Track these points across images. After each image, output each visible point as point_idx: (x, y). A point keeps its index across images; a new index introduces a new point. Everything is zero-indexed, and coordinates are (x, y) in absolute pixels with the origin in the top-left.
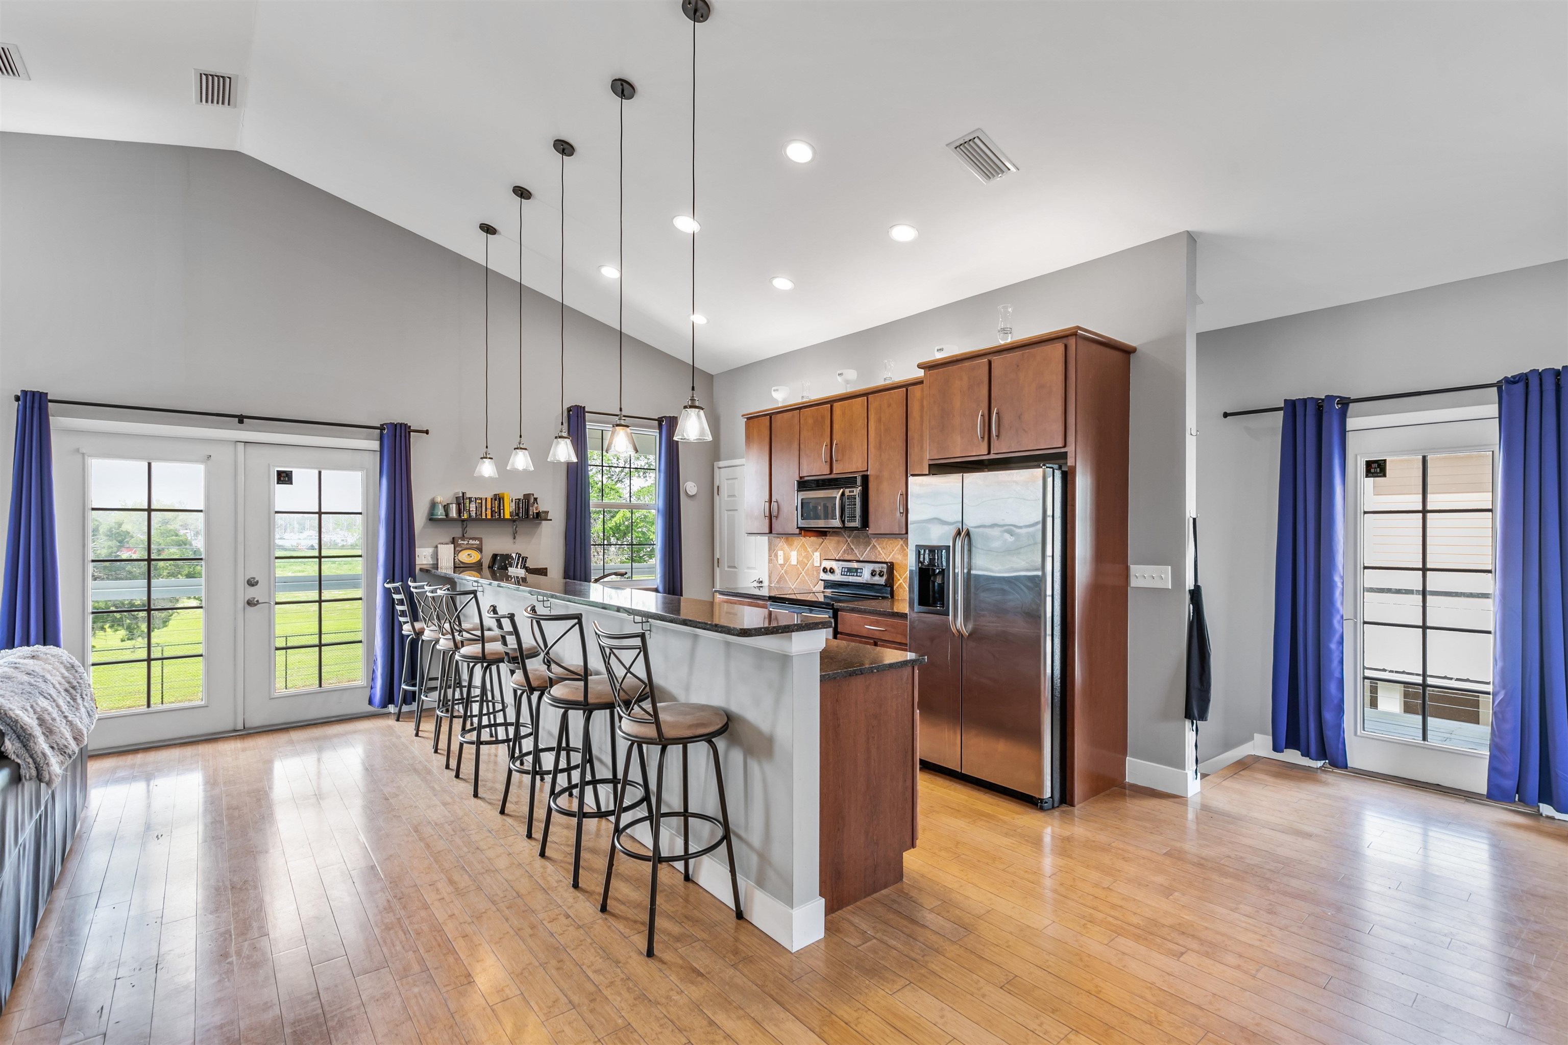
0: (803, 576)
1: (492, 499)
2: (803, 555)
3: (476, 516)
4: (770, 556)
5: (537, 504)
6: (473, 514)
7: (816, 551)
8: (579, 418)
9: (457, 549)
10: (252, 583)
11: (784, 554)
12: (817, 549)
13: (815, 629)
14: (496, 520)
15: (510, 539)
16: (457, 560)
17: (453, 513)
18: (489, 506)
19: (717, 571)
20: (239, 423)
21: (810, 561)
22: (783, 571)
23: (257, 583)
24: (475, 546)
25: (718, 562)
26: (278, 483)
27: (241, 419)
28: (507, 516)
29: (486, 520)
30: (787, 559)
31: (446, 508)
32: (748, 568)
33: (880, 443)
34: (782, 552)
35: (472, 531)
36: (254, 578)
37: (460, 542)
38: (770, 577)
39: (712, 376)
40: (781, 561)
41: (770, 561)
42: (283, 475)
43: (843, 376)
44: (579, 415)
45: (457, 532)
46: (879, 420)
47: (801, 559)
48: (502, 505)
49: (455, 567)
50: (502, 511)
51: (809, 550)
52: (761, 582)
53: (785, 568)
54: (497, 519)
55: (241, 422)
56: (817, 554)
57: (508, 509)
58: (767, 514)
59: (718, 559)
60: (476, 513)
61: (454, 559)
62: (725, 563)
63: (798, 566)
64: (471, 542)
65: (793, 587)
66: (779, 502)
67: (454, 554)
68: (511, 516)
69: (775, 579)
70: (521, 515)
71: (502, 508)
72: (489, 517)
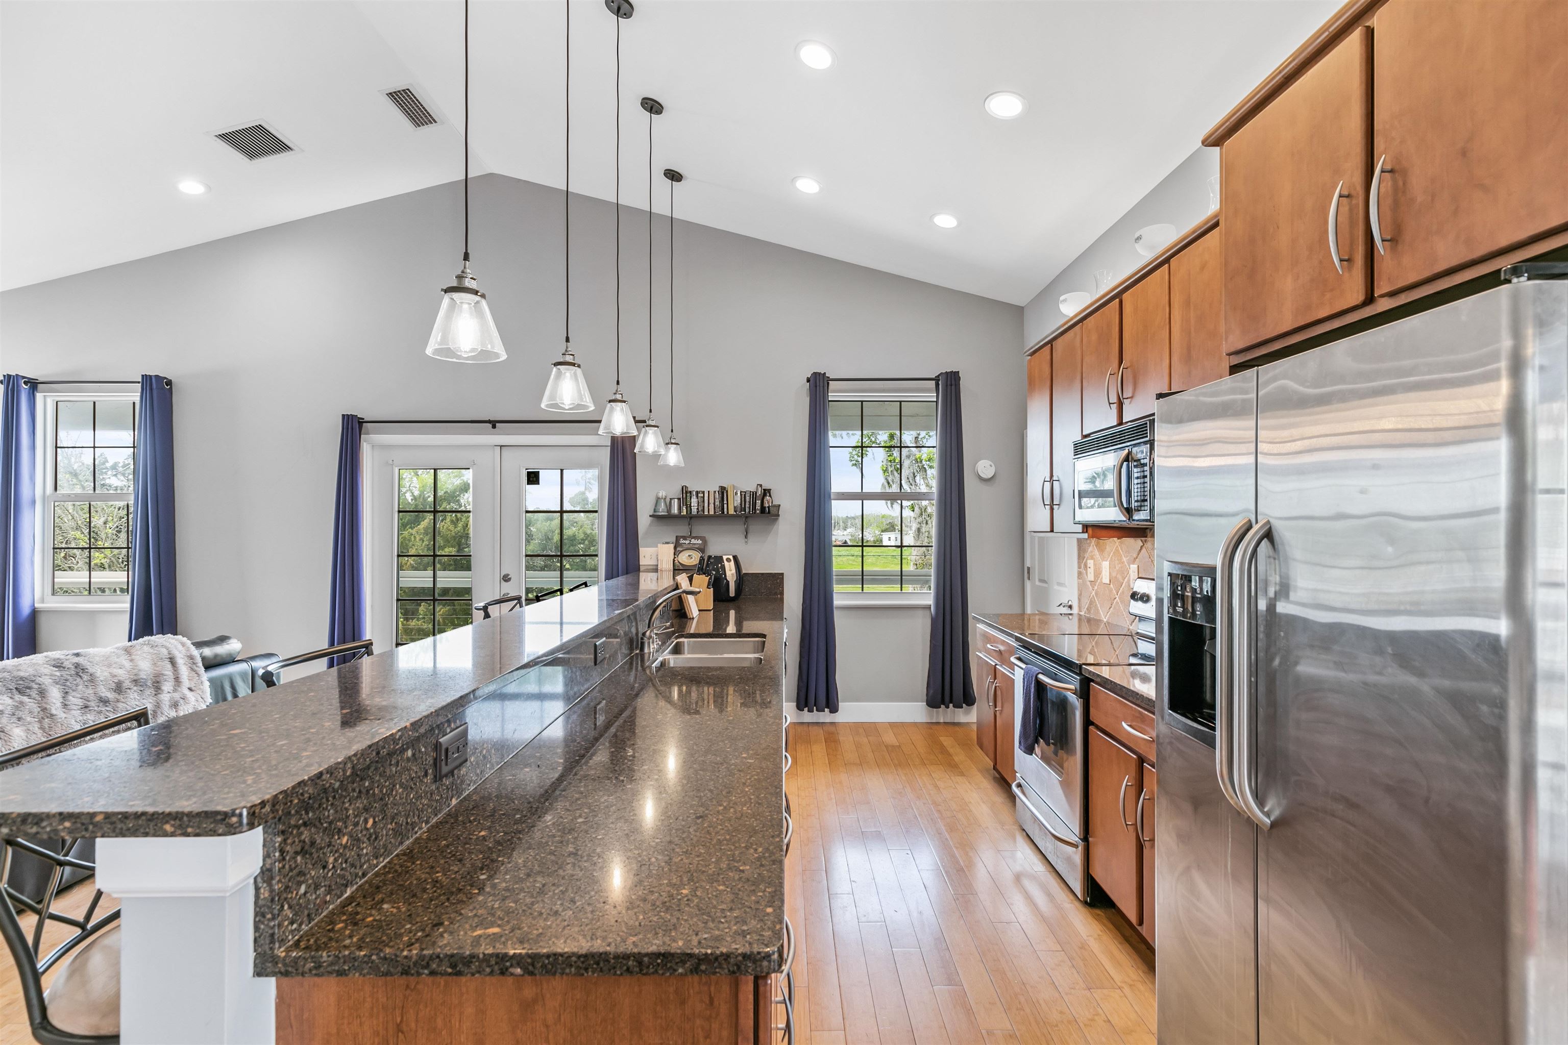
0: (1117, 603)
1: (715, 492)
2: (1117, 568)
3: (698, 512)
4: (1079, 567)
5: (770, 496)
6: (694, 511)
7: (1133, 563)
8: (818, 388)
9: (678, 549)
10: (506, 578)
11: (1095, 565)
12: (1135, 559)
14: (718, 516)
15: (743, 540)
16: (676, 561)
17: (675, 510)
18: (712, 501)
19: (1028, 584)
21: (1126, 580)
22: (1093, 593)
23: (510, 579)
24: (697, 546)
25: (1029, 572)
26: (528, 484)
27: (494, 424)
28: (732, 512)
29: (709, 516)
30: (1098, 574)
31: (668, 504)
32: (1059, 584)
33: (1189, 349)
34: (1092, 561)
35: (701, 529)
36: (508, 575)
37: (682, 541)
38: (1079, 600)
39: (1022, 308)
40: (1091, 577)
41: (1080, 574)
42: (532, 475)
43: (1141, 242)
44: (818, 384)
45: (683, 530)
47: (1114, 574)
48: (725, 499)
49: (674, 570)
50: (725, 506)
51: (1124, 559)
52: (1070, 607)
53: (1096, 588)
54: (721, 516)
55: (494, 427)
56: (1134, 567)
57: (734, 501)
59: (1029, 568)
60: (698, 509)
61: (674, 561)
62: (1036, 574)
63: (1112, 586)
64: (693, 541)
65: (1105, 620)
66: (1061, 480)
67: (675, 554)
68: (736, 511)
69: (1086, 603)
70: (747, 510)
71: (725, 502)
72: (712, 512)
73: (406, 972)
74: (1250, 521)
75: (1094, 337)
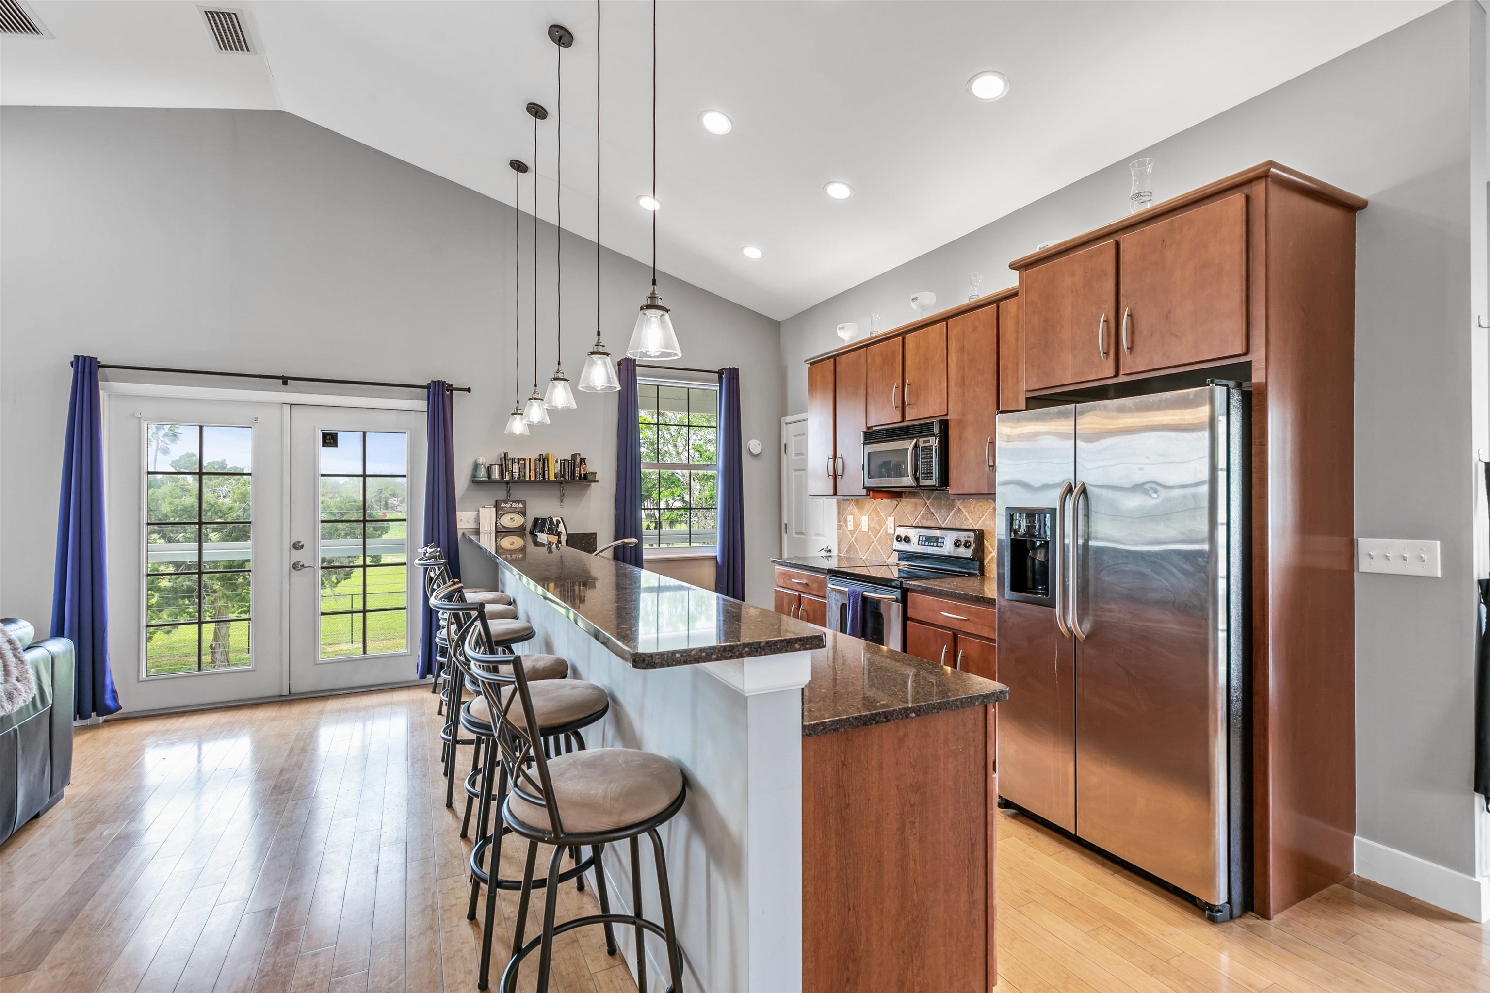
0: (875, 544)
1: (536, 459)
2: (875, 520)
3: (519, 478)
4: (839, 521)
5: (585, 464)
6: (516, 475)
7: (890, 516)
8: (629, 371)
9: (499, 512)
10: (297, 546)
11: (854, 519)
12: (891, 513)
13: (786, 651)
14: (540, 482)
15: (558, 503)
16: (499, 524)
17: (496, 475)
18: (533, 468)
19: (785, 537)
20: (283, 384)
21: (883, 528)
22: (853, 539)
23: (302, 547)
24: (518, 510)
25: (786, 528)
26: (323, 446)
27: (285, 380)
28: (552, 478)
29: (530, 482)
30: (857, 525)
31: (489, 470)
32: (817, 535)
33: (963, 378)
34: (852, 517)
35: (518, 493)
36: (299, 542)
37: (503, 505)
38: (839, 545)
39: (780, 322)
40: (851, 527)
41: (839, 527)
42: (328, 437)
43: (917, 301)
44: (629, 368)
45: (501, 494)
46: (962, 349)
47: (872, 525)
48: (546, 466)
49: (497, 532)
50: (546, 472)
51: (882, 514)
52: (830, 551)
53: (855, 535)
54: (543, 482)
55: (285, 383)
56: (891, 519)
57: (554, 470)
58: (831, 473)
59: (786, 524)
60: (519, 475)
61: (496, 523)
62: (792, 529)
63: (870, 533)
64: (514, 505)
65: (864, 558)
66: (844, 457)
67: (496, 518)
68: (556, 478)
69: (845, 548)
70: (567, 477)
71: (546, 469)
72: (533, 478)
73: (865, 724)
74: (1070, 483)
75: (879, 359)
